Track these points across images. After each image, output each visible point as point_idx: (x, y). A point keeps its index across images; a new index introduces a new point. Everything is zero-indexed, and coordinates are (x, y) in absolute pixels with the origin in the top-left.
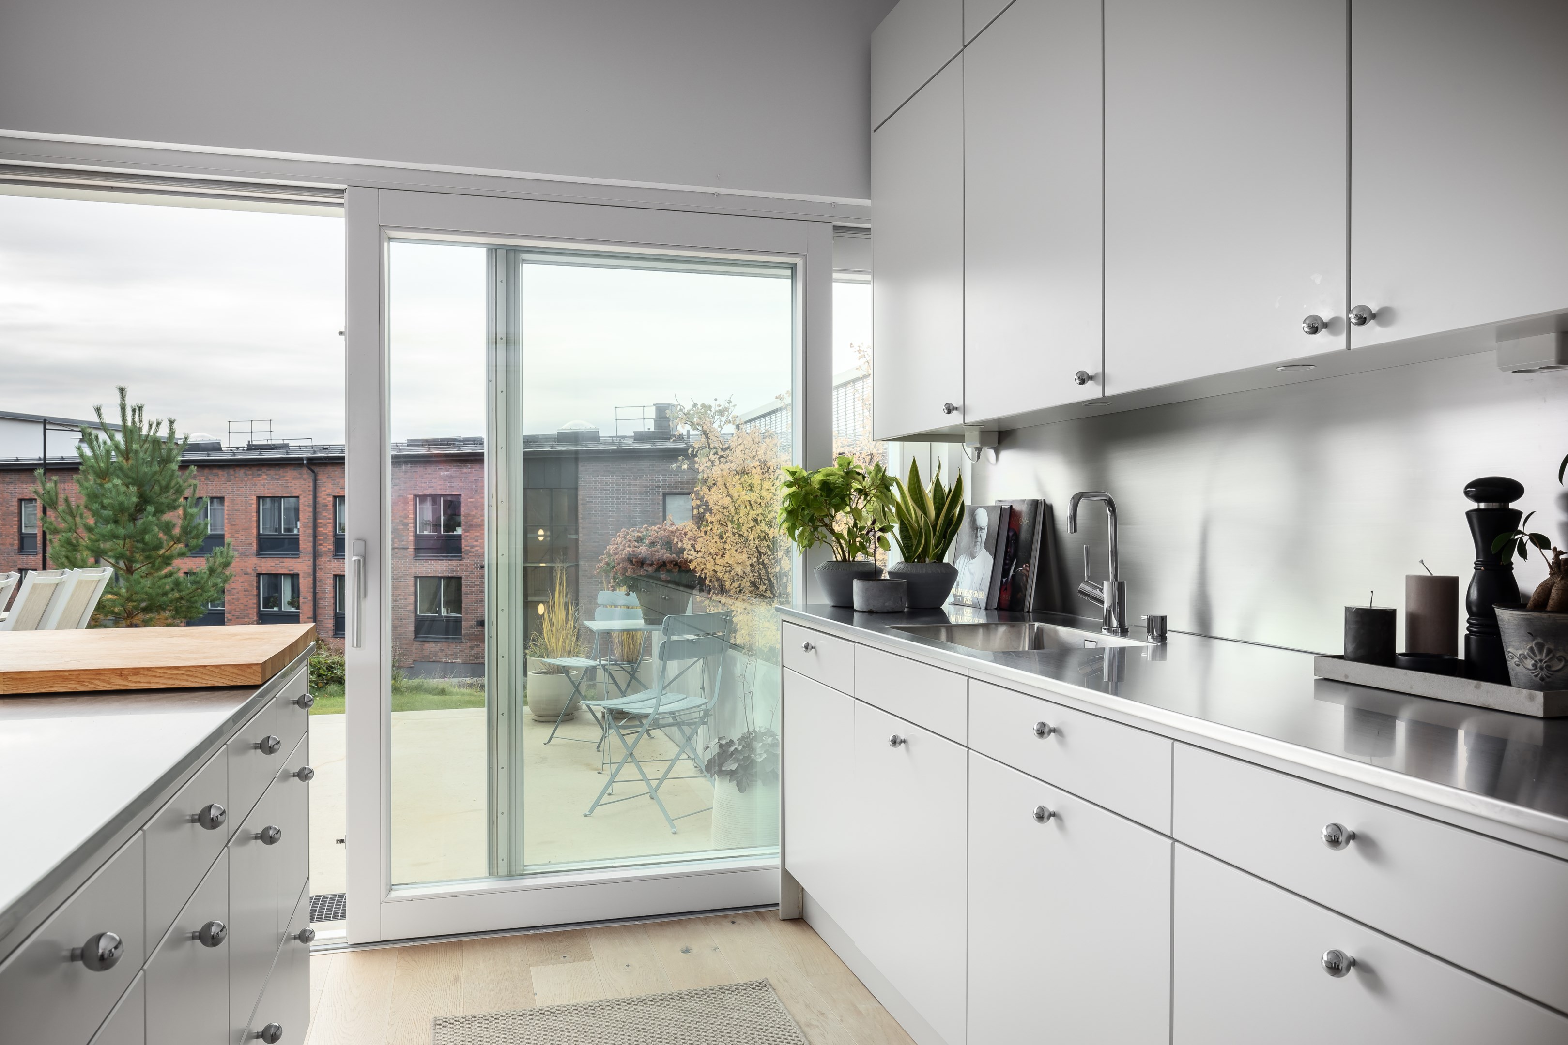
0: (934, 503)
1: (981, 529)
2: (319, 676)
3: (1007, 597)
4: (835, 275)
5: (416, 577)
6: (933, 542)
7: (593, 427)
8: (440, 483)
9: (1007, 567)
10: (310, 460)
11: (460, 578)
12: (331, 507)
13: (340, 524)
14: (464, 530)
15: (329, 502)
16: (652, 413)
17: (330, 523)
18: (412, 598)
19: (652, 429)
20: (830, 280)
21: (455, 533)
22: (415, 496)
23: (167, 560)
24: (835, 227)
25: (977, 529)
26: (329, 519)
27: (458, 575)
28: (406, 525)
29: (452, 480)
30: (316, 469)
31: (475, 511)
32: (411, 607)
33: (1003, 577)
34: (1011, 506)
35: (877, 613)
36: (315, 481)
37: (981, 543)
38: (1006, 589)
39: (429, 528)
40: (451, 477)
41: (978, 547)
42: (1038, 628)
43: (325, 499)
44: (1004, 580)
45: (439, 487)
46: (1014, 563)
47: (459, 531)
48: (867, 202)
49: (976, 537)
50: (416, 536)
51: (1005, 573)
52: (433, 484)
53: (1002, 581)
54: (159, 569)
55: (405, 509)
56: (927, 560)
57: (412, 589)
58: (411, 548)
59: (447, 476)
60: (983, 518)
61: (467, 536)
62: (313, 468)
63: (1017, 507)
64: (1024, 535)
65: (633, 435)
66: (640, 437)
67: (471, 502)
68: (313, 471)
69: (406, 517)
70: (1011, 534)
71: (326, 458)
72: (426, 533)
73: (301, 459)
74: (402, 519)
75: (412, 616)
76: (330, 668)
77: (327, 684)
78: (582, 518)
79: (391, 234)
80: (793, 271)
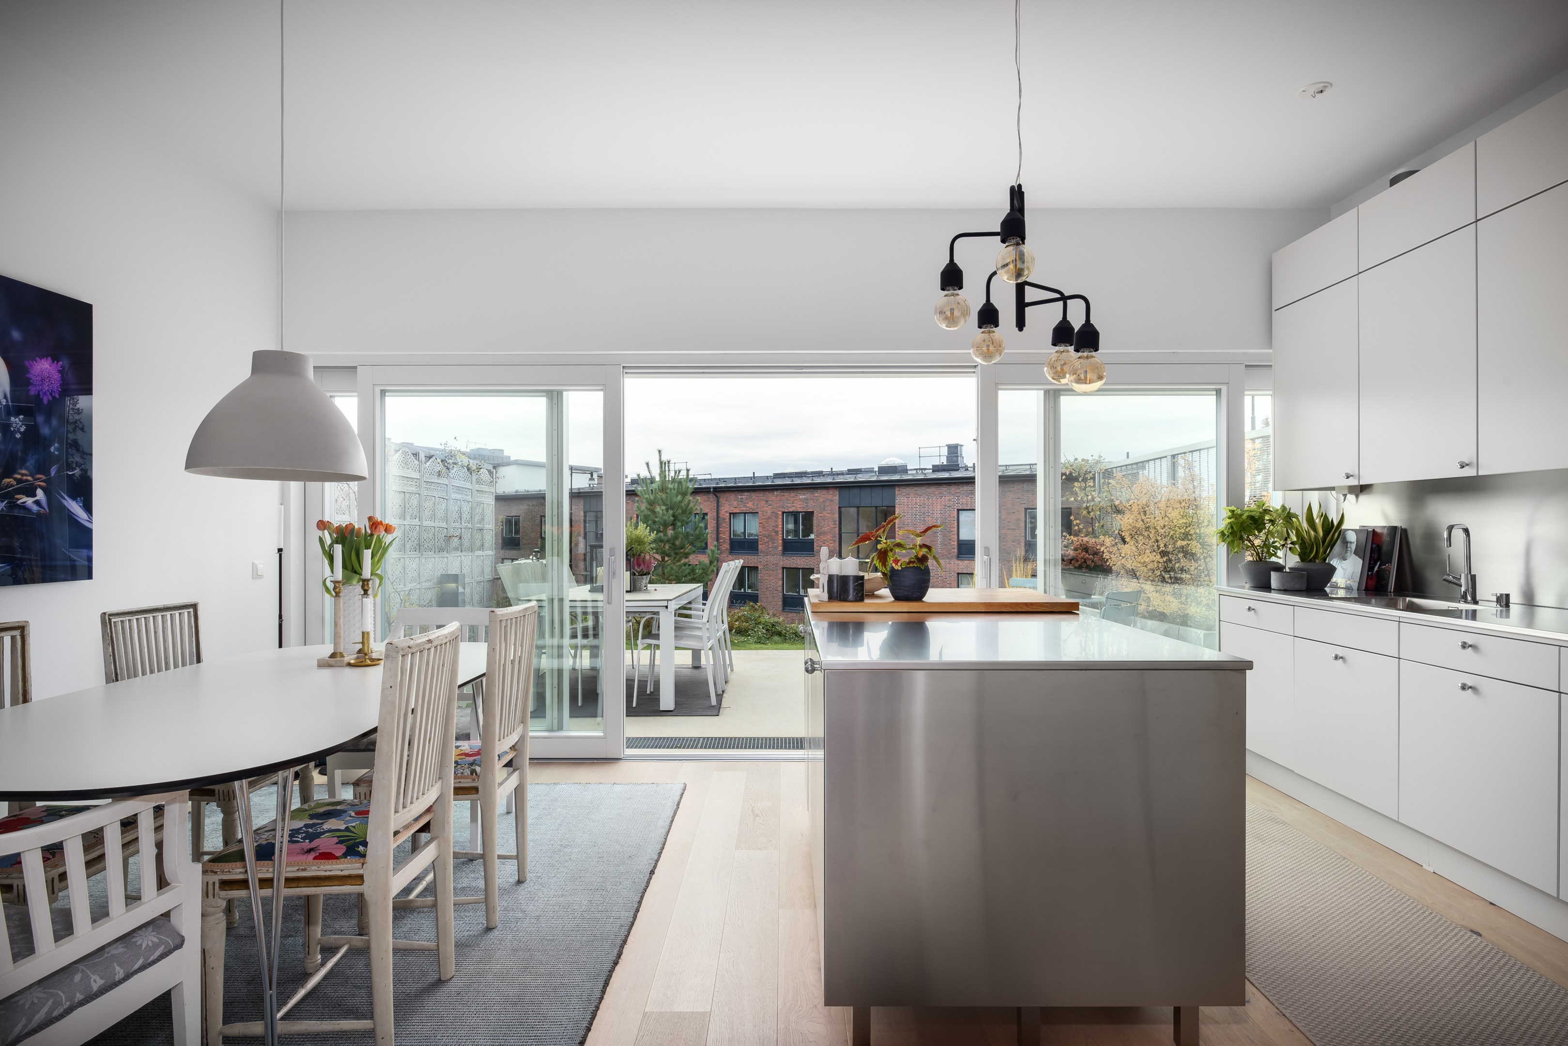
0: (1322, 528)
1: (1351, 543)
2: (767, 630)
3: (1372, 583)
4: (1246, 393)
5: (783, 568)
6: (1321, 550)
7: (903, 462)
8: (799, 503)
9: (1371, 566)
10: (715, 488)
11: (813, 569)
12: (728, 520)
13: (733, 531)
14: (815, 535)
15: (727, 516)
16: (945, 451)
17: (727, 531)
18: (780, 582)
19: (945, 463)
20: (1244, 395)
21: (809, 538)
22: (783, 513)
24: (1247, 366)
25: (1347, 543)
26: (727, 528)
27: (812, 567)
28: (777, 532)
29: (808, 501)
30: (719, 495)
31: (823, 523)
32: (780, 589)
33: (1369, 571)
34: (1374, 530)
35: (1289, 591)
36: (718, 502)
37: (1351, 551)
38: (1372, 579)
39: (791, 534)
40: (807, 499)
41: (1349, 554)
42: (1409, 601)
43: (724, 515)
44: (1370, 573)
45: (800, 506)
46: (1378, 563)
47: (812, 536)
48: (1271, 351)
49: (1347, 548)
50: (783, 539)
51: (1371, 569)
52: (795, 504)
53: (1368, 574)
55: (776, 522)
56: (1317, 561)
57: (781, 576)
58: (780, 548)
59: (804, 498)
60: (1352, 537)
61: (818, 540)
62: (716, 494)
63: (1378, 530)
64: (1385, 548)
65: (931, 467)
66: (936, 469)
67: (820, 516)
68: (717, 496)
69: (777, 526)
70: (1374, 546)
71: (725, 487)
72: (789, 537)
73: (709, 488)
74: (774, 528)
75: (781, 594)
76: (773, 625)
77: (772, 635)
78: (898, 528)
79: (1000, 387)
80: (1218, 392)
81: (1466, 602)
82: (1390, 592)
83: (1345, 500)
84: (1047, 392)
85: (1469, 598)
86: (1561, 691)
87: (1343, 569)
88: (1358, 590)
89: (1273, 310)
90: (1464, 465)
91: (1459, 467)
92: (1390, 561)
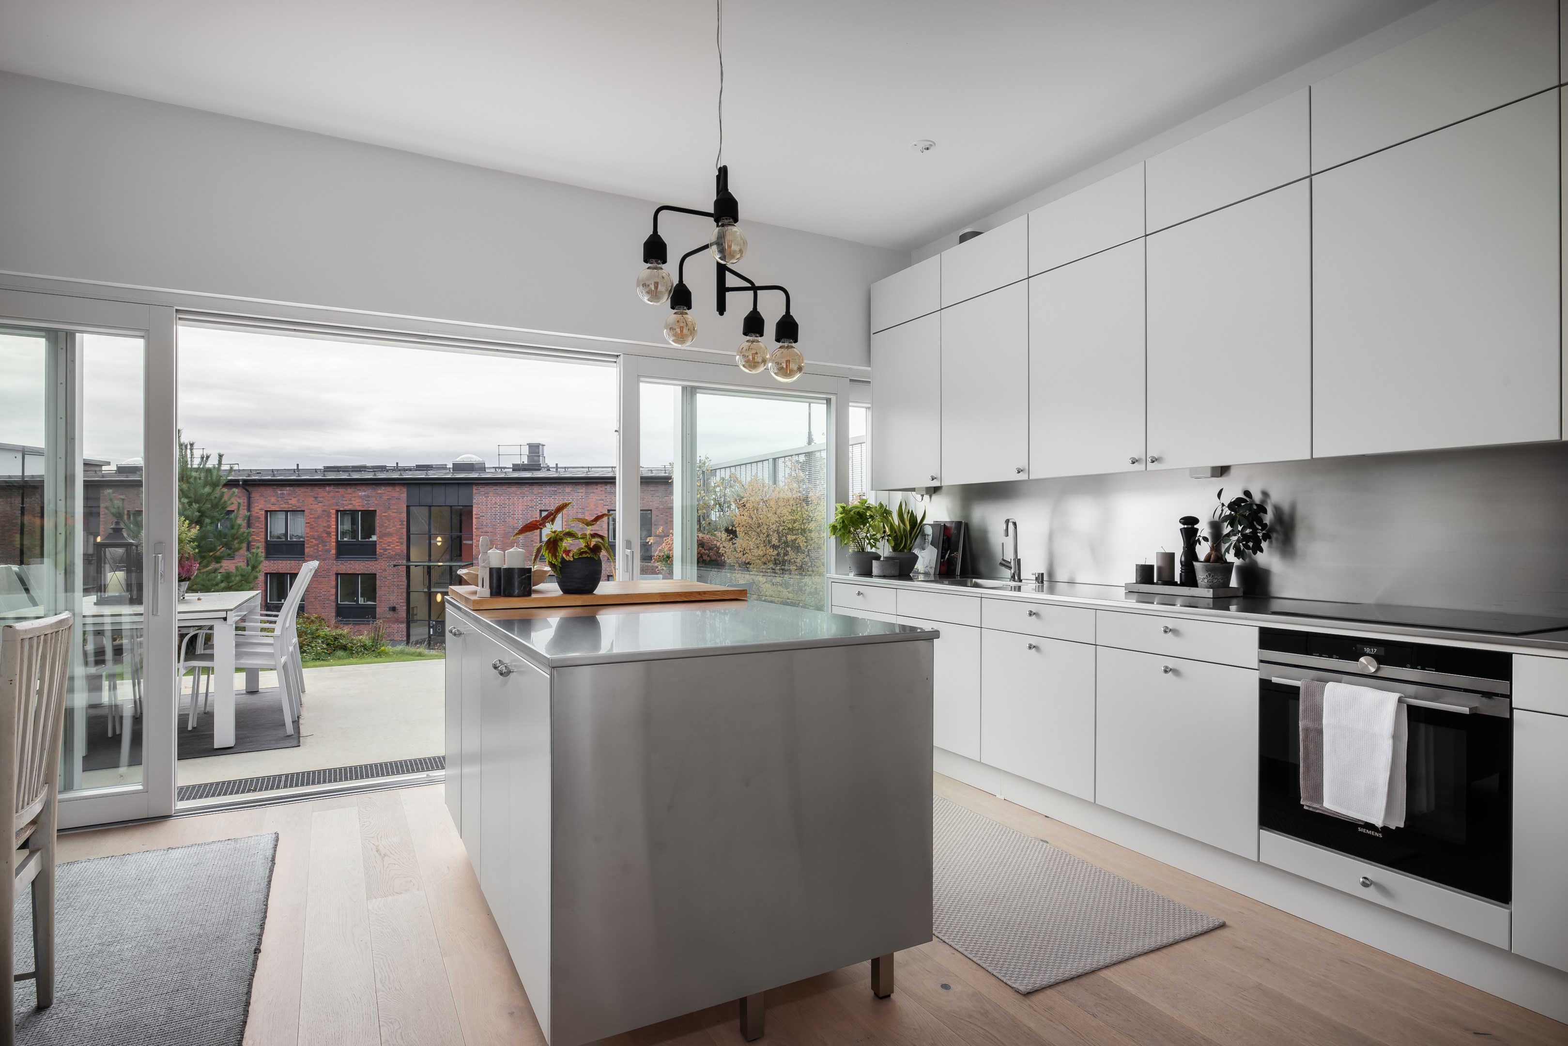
0: (909, 523)
1: (928, 535)
2: (328, 644)
3: (944, 568)
4: (850, 404)
5: (337, 574)
6: (909, 542)
7: (481, 460)
8: (358, 501)
9: (943, 554)
10: (245, 481)
11: (376, 574)
12: (263, 519)
13: (270, 532)
14: (378, 537)
15: (262, 514)
16: (526, 450)
17: (262, 532)
18: (333, 591)
19: (526, 462)
20: (848, 406)
21: (371, 539)
22: (337, 511)
23: (218, 560)
24: (851, 380)
25: (925, 535)
26: (262, 528)
27: (374, 572)
28: (329, 534)
29: (369, 499)
30: (250, 489)
31: (388, 523)
32: (333, 597)
33: (941, 559)
34: (945, 524)
35: (887, 576)
36: (249, 498)
37: (928, 542)
38: (943, 565)
39: (348, 536)
40: (368, 496)
41: (926, 544)
42: (975, 582)
43: (257, 513)
44: (942, 560)
45: (358, 504)
46: (949, 552)
47: (374, 538)
48: (869, 369)
49: (925, 539)
50: (337, 541)
51: (943, 557)
52: (352, 502)
53: (941, 561)
54: (207, 566)
55: (328, 521)
56: (906, 551)
57: (334, 583)
58: (333, 552)
59: (364, 495)
60: (929, 530)
61: (381, 542)
62: (247, 488)
63: (948, 525)
64: (953, 539)
65: (512, 466)
66: (516, 468)
67: (384, 516)
68: (247, 491)
69: (329, 527)
70: (945, 538)
71: (259, 480)
72: (345, 539)
73: (238, 481)
74: (326, 529)
75: (334, 604)
76: (336, 639)
77: (334, 650)
78: (476, 529)
79: (642, 379)
80: (828, 401)
81: (1014, 580)
82: (958, 575)
83: (922, 500)
84: (684, 388)
85: (1016, 578)
86: (1097, 644)
87: (923, 557)
88: (934, 574)
89: (872, 334)
90: (1020, 470)
91: (1017, 472)
92: (957, 550)
